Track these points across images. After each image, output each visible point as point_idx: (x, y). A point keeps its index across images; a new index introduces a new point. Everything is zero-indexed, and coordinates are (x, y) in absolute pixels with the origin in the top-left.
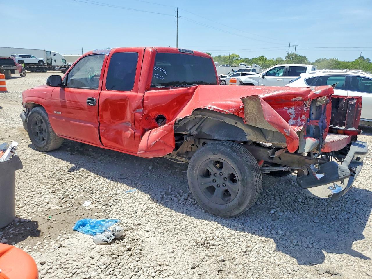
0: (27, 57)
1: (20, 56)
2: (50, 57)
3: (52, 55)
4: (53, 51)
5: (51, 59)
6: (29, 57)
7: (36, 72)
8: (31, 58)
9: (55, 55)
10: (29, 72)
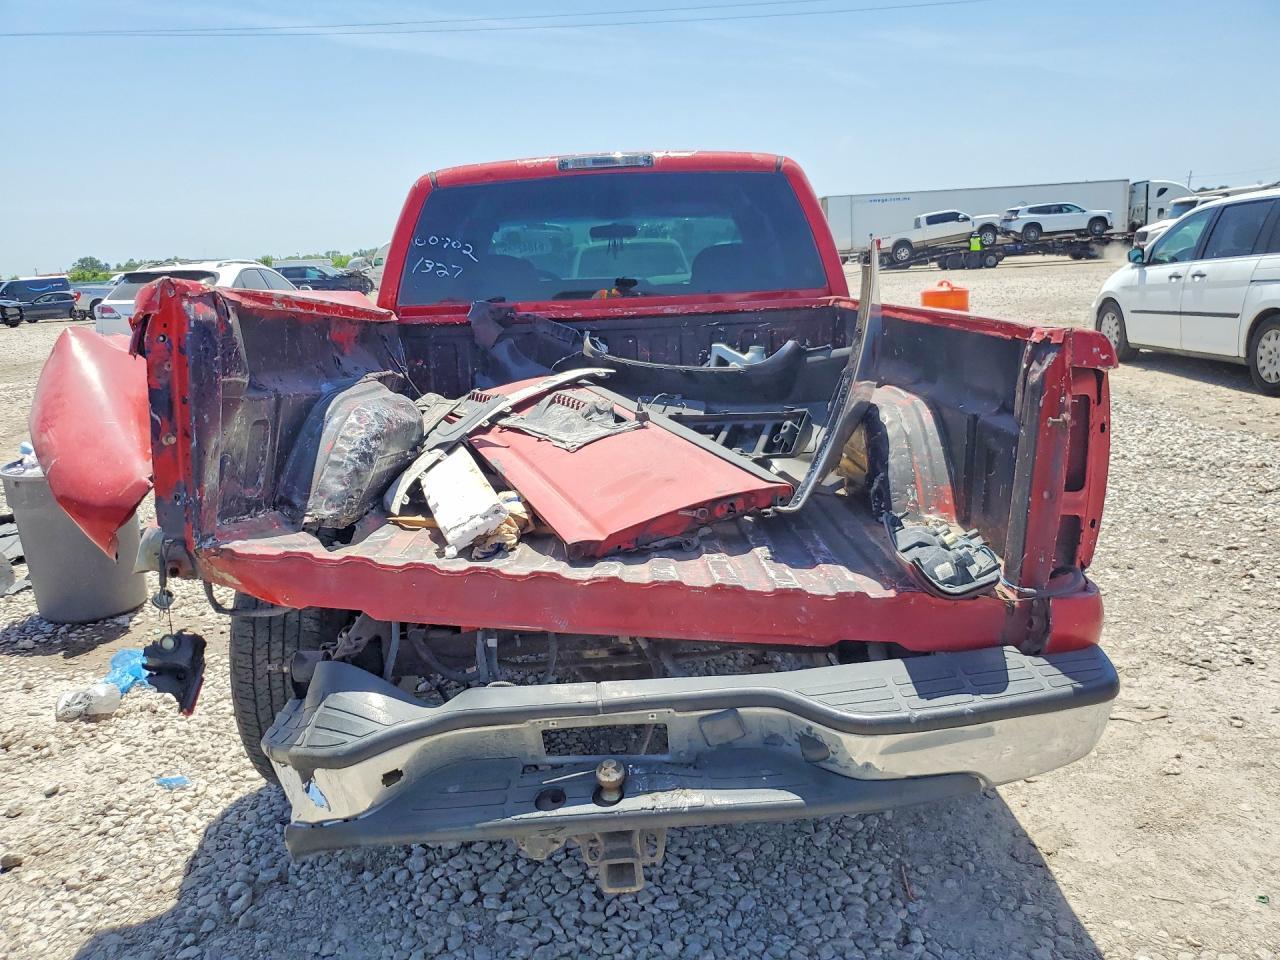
0: (1056, 212)
1: (1031, 211)
2: (1144, 201)
3: (1153, 192)
4: (1158, 180)
5: (1144, 210)
6: (1060, 209)
7: (1087, 259)
8: (1069, 211)
9: (1162, 191)
10: (1067, 258)
